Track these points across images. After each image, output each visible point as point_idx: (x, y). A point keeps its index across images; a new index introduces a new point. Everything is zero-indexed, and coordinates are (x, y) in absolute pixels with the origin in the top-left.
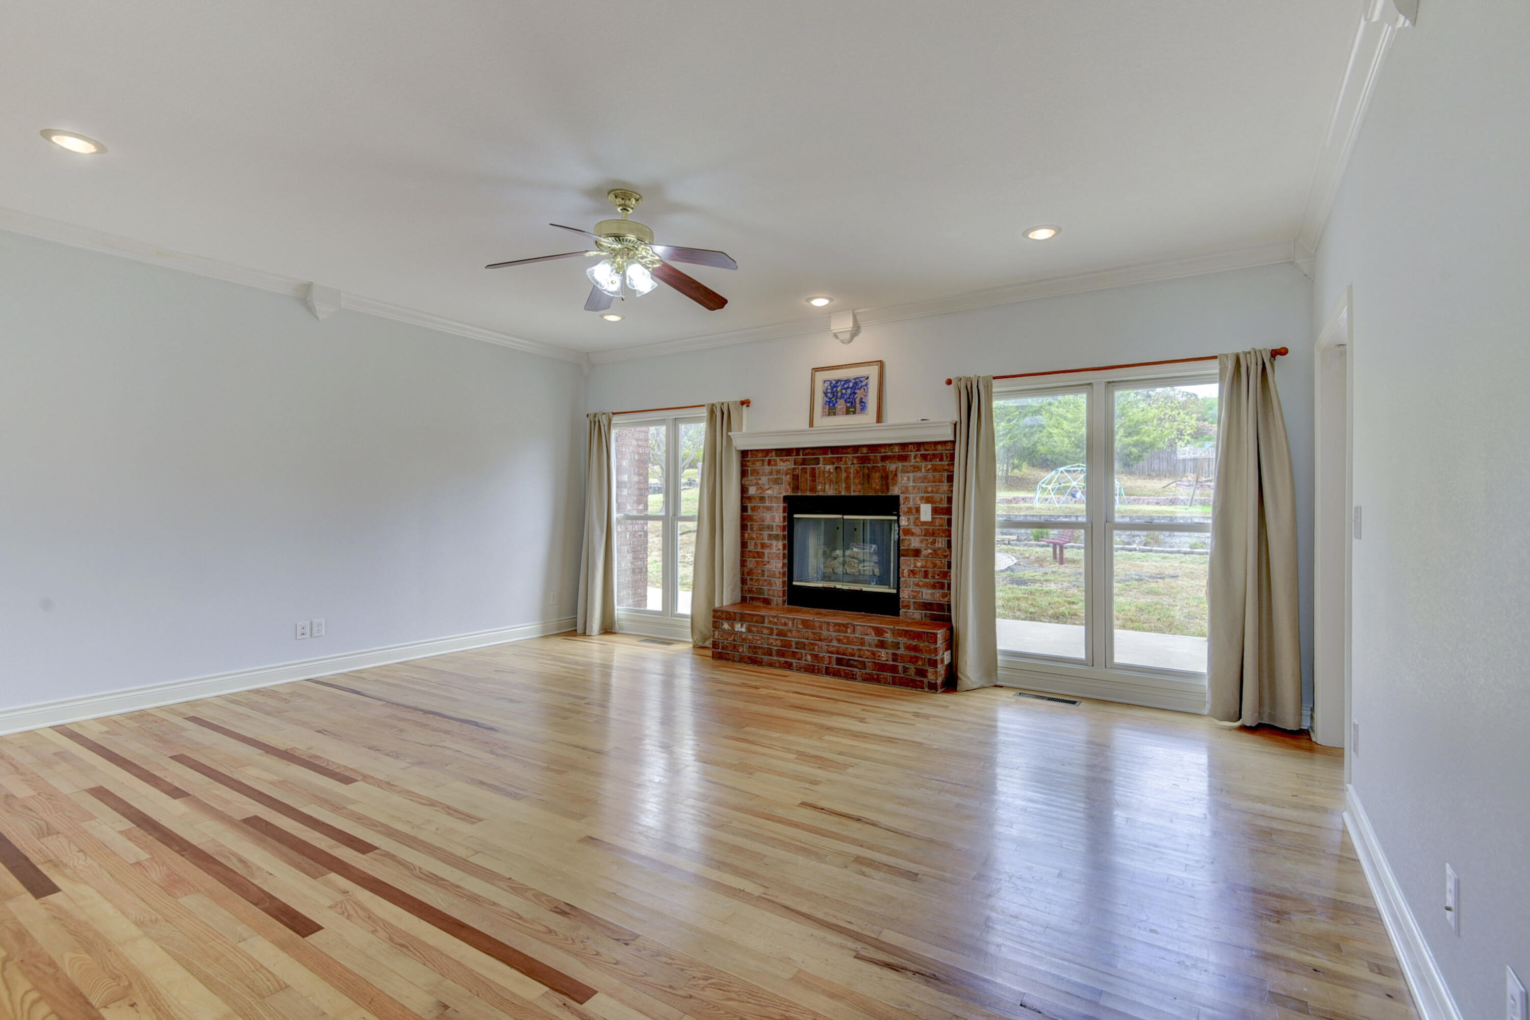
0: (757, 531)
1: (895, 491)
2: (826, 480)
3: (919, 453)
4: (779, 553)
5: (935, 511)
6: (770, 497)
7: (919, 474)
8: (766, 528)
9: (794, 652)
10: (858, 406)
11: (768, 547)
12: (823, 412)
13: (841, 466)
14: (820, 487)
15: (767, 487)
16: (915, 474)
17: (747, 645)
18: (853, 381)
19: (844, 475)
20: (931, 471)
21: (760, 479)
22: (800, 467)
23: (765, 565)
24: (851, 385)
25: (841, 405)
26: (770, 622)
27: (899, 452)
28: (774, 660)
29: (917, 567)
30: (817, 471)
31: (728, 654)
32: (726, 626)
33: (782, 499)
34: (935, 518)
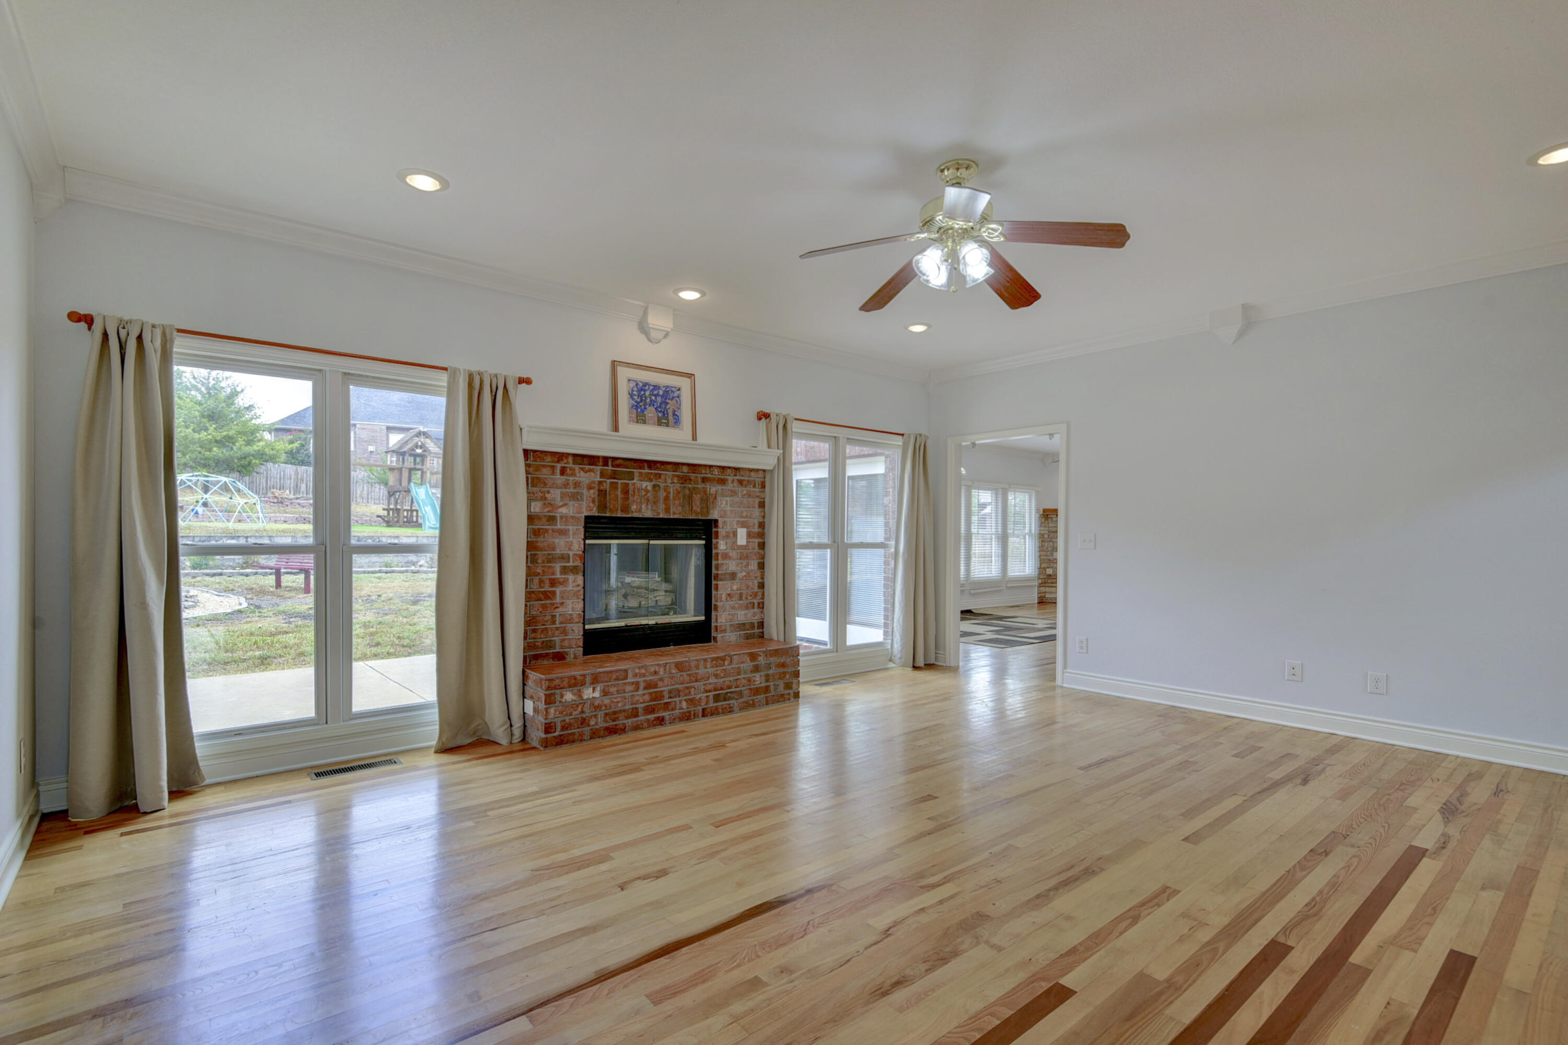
0: (543, 562)
1: (714, 515)
2: (643, 499)
3: (736, 478)
4: (579, 591)
5: (749, 535)
6: (565, 518)
7: (736, 499)
8: (559, 558)
9: (666, 703)
10: (671, 418)
11: (561, 584)
12: (630, 417)
13: (661, 484)
14: (635, 507)
15: (561, 504)
16: (732, 498)
17: (602, 713)
18: (664, 389)
19: (662, 494)
20: (746, 496)
21: (548, 492)
22: (609, 481)
23: (557, 607)
24: (661, 393)
25: (651, 412)
26: (635, 675)
27: (719, 475)
28: (641, 720)
29: (733, 590)
30: (631, 487)
31: (573, 734)
32: (569, 696)
33: (583, 520)
34: (749, 542)
